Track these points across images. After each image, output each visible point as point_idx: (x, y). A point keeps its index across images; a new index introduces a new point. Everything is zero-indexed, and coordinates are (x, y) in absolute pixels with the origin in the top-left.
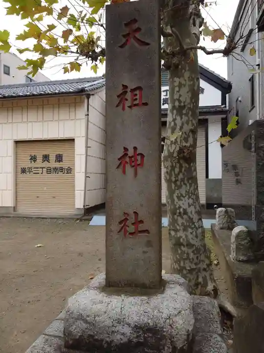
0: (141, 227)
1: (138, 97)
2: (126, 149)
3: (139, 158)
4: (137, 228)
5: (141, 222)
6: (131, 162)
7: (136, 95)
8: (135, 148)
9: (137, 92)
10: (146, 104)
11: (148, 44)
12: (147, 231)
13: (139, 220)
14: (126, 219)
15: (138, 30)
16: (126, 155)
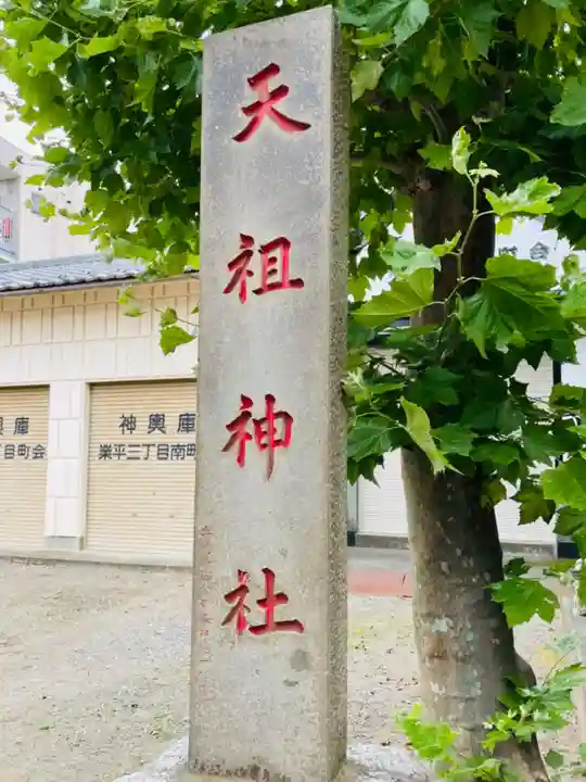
0: (281, 612)
1: (278, 266)
2: (247, 402)
3: (279, 423)
4: (269, 614)
5: (282, 597)
6: (260, 434)
7: (273, 260)
8: (270, 399)
9: (277, 253)
10: (298, 283)
11: (304, 126)
12: (295, 624)
13: (276, 592)
14: (243, 589)
15: (281, 91)
16: (246, 415)
